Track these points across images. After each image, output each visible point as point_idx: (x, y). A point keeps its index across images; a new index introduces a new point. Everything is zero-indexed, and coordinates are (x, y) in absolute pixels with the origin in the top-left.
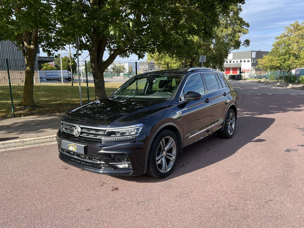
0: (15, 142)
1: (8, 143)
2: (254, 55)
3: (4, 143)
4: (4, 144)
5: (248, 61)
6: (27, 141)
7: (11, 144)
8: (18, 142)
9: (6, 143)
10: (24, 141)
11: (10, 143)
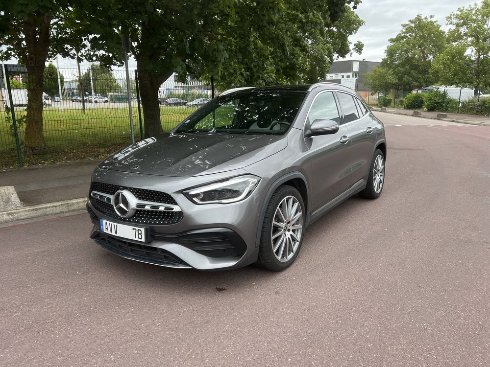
0: (55, 206)
2: (356, 67)
3: (37, 209)
5: (348, 77)
6: (73, 204)
8: (59, 206)
10: (68, 203)
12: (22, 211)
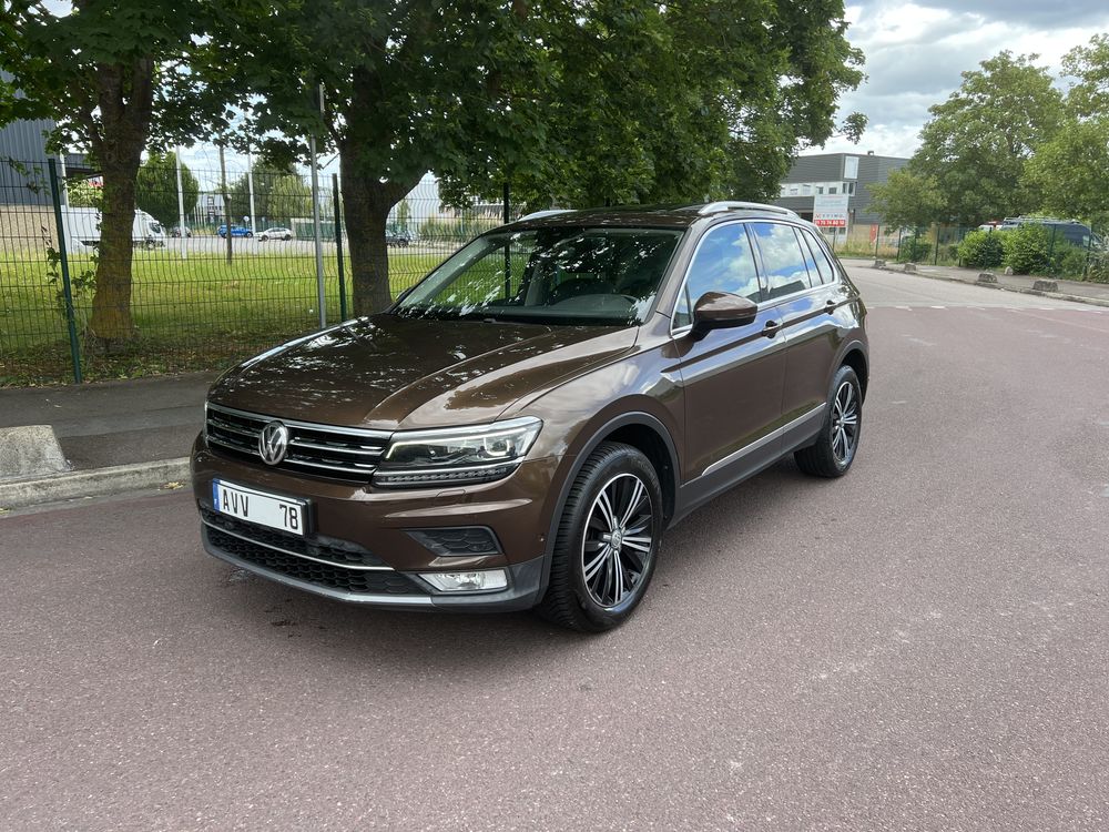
0: (137, 472)
1: (111, 475)
2: (851, 170)
3: (98, 476)
4: (97, 479)
5: (833, 191)
7: (123, 479)
8: (148, 471)
9: (106, 477)
10: (167, 467)
11: (119, 475)
12: (66, 481)
